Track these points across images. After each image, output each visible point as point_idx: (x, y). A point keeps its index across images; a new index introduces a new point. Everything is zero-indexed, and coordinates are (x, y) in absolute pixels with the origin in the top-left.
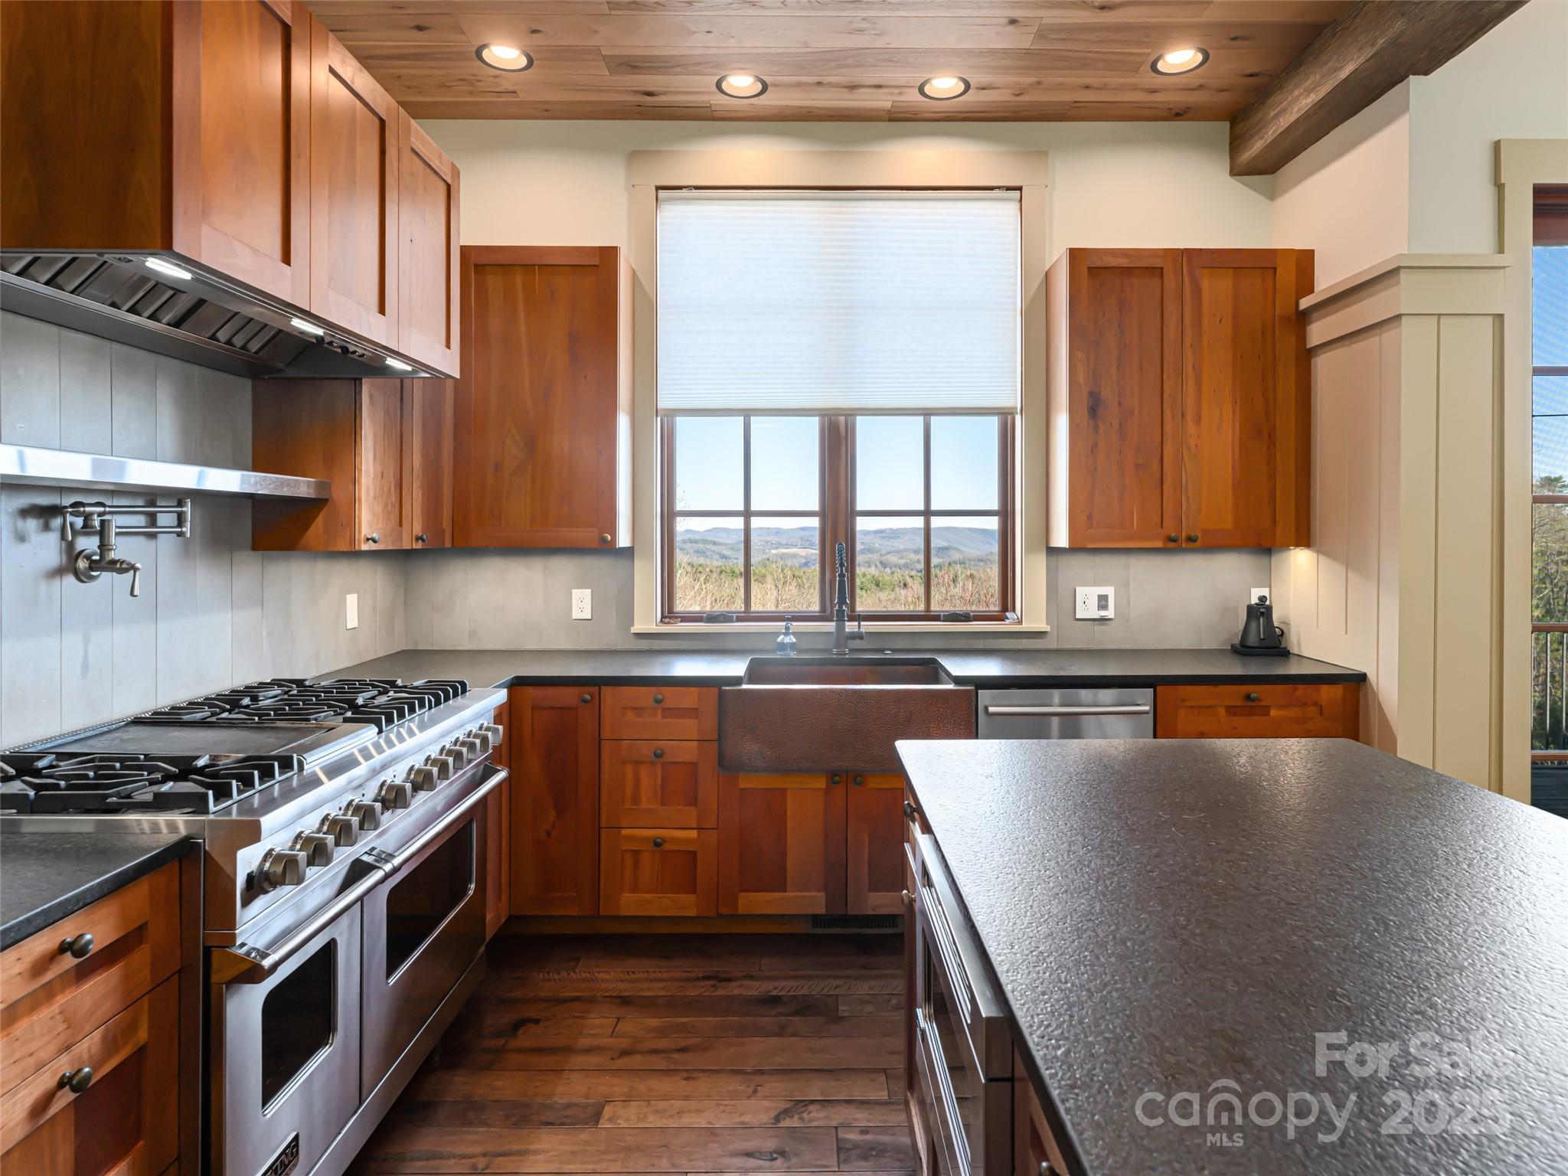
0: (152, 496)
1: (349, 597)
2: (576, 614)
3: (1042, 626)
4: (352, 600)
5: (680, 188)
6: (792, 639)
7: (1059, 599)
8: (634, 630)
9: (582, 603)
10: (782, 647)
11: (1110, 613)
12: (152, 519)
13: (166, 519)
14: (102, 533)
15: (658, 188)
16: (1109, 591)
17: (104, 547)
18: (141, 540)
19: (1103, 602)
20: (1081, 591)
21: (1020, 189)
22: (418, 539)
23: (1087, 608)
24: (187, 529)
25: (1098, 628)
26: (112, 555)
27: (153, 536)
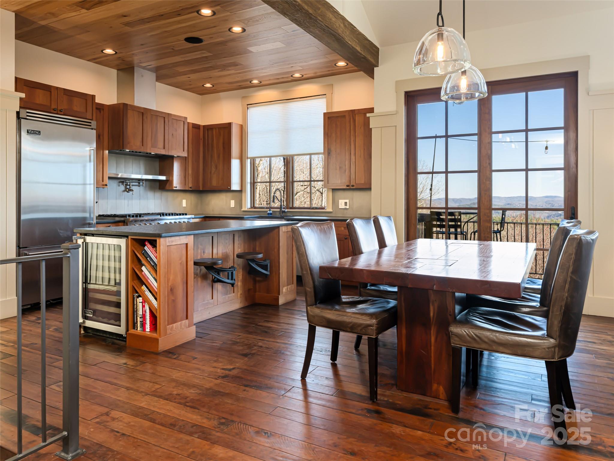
0: (139, 180)
1: (183, 200)
2: (232, 206)
3: (331, 210)
4: (184, 202)
5: (252, 104)
6: (271, 212)
7: (335, 203)
8: (242, 210)
9: (233, 204)
10: (268, 214)
11: (348, 207)
12: (139, 183)
13: (141, 183)
14: (130, 185)
15: (248, 105)
16: (347, 201)
17: (130, 187)
18: (137, 187)
19: (346, 203)
20: (340, 201)
21: (326, 95)
22: (190, 188)
23: (342, 205)
24: (144, 185)
25: (345, 211)
26: (131, 189)
27: (139, 186)
